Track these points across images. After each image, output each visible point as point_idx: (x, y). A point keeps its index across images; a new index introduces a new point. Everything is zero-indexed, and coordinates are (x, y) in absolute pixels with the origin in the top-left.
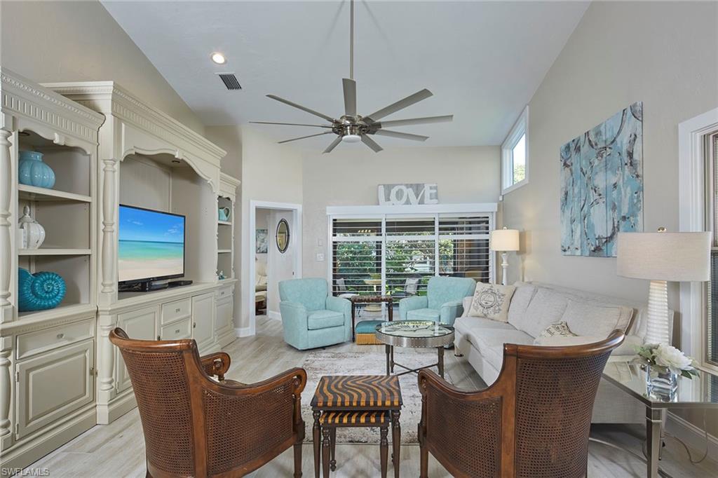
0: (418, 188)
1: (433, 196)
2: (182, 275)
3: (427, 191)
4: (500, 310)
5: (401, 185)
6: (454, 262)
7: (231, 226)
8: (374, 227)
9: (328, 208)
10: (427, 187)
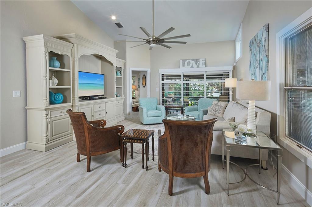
0: (196, 61)
1: (203, 64)
2: (104, 95)
3: (201, 62)
4: (220, 112)
5: (190, 59)
6: (222, 92)
7: (122, 77)
8: (178, 77)
9: (160, 70)
10: (201, 60)
